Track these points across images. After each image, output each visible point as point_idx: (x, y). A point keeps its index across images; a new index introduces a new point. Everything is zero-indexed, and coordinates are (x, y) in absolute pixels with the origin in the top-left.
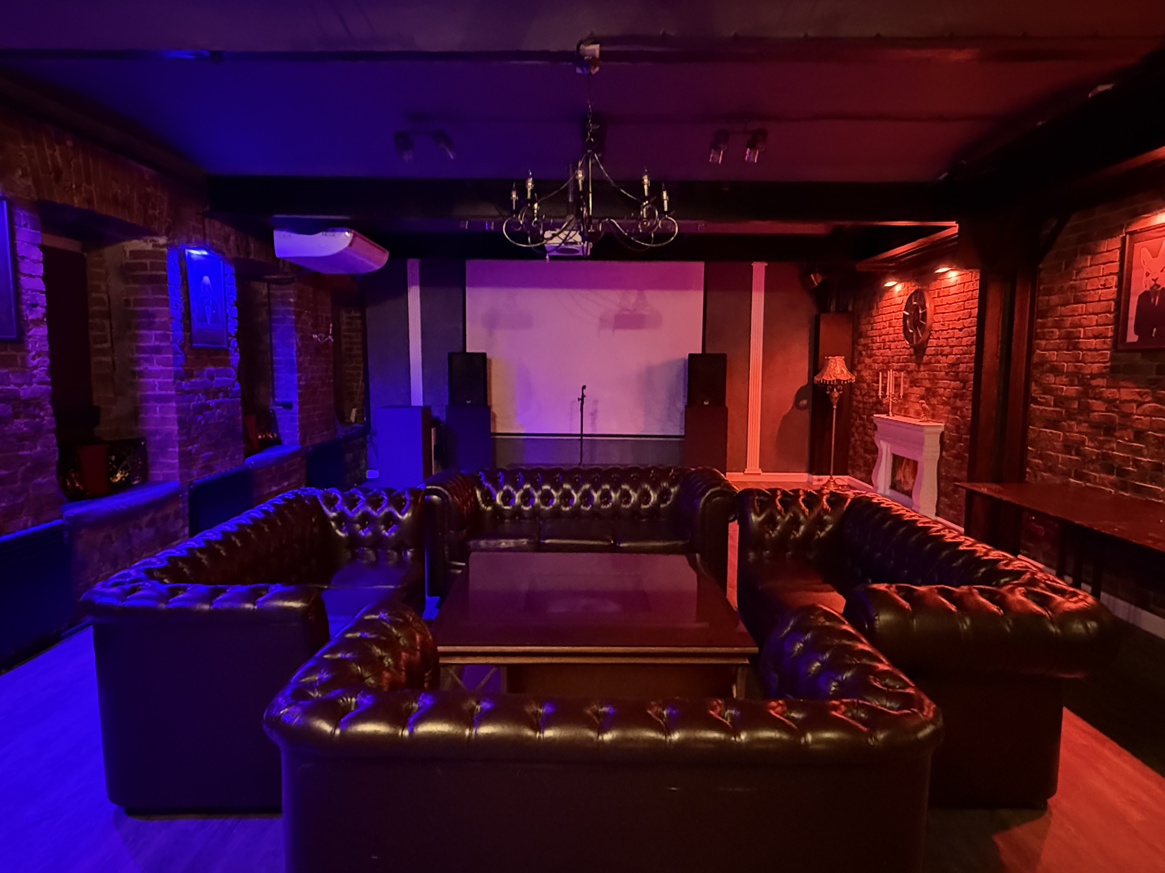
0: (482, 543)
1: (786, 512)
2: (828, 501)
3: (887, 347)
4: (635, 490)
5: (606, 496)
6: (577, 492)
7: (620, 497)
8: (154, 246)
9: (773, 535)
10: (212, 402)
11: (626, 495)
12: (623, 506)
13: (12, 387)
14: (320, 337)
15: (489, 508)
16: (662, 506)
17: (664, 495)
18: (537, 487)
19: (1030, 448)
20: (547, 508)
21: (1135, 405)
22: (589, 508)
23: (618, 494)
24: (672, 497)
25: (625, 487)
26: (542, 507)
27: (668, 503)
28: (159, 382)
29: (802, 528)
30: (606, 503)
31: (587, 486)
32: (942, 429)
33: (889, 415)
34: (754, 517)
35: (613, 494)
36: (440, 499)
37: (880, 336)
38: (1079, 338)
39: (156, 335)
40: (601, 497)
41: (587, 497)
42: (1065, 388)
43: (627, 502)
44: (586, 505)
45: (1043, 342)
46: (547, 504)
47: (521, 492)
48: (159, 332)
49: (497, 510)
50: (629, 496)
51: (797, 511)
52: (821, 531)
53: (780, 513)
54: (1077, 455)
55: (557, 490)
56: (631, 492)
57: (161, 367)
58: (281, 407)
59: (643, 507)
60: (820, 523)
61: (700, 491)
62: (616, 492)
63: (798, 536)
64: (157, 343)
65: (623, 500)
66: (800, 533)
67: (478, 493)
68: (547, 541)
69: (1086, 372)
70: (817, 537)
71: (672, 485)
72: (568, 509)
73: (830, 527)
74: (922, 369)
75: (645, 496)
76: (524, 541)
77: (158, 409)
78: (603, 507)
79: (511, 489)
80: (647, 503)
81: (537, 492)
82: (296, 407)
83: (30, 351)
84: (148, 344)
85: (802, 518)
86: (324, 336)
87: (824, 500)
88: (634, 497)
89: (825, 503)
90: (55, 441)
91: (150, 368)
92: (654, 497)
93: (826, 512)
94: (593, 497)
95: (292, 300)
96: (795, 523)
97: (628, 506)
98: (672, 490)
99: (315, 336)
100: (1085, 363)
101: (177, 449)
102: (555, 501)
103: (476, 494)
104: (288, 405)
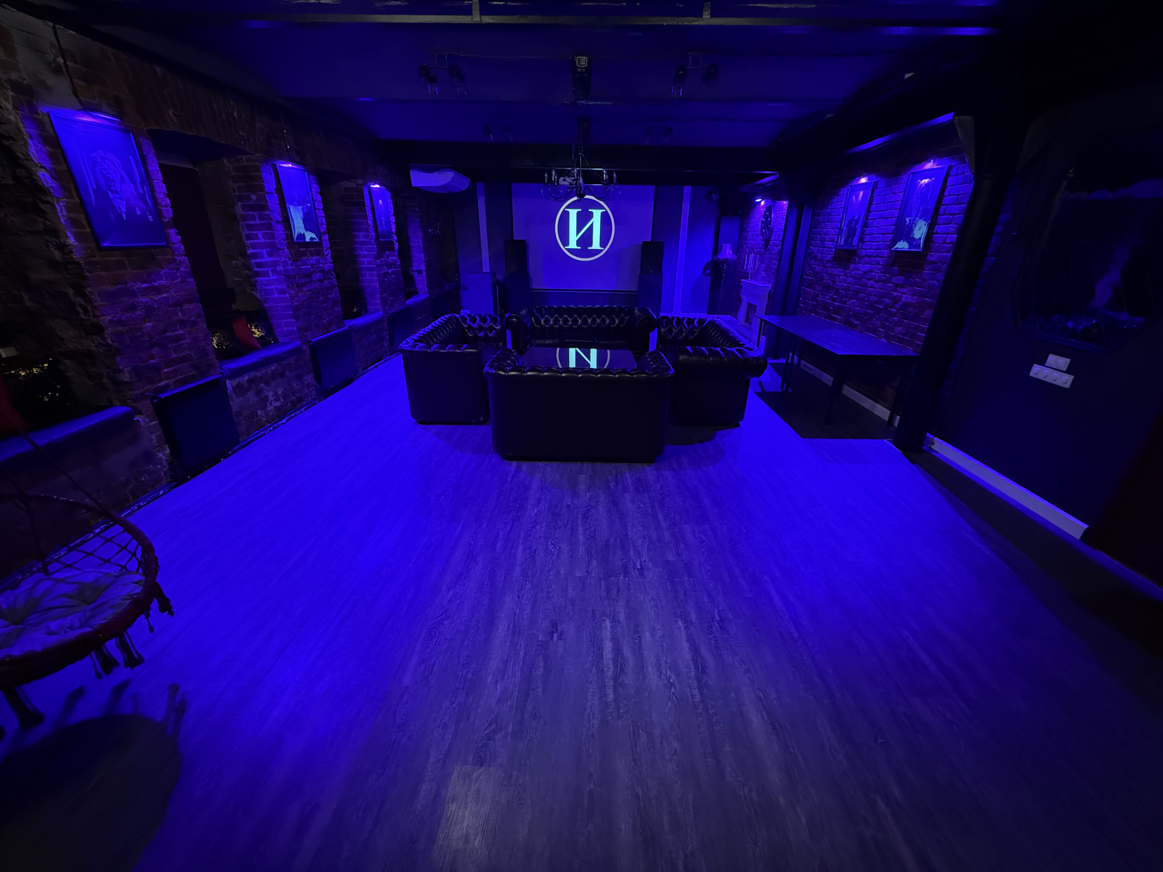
0: (538, 342)
1: (678, 326)
2: (697, 322)
3: (754, 239)
4: (608, 318)
5: (594, 321)
6: (580, 319)
7: (601, 321)
8: (356, 184)
9: (670, 338)
10: (390, 271)
11: (604, 320)
12: (603, 326)
13: (322, 265)
14: (433, 231)
15: (539, 326)
16: (621, 326)
17: (622, 321)
18: (561, 316)
19: (800, 299)
20: (566, 326)
21: (837, 277)
22: (586, 327)
23: (600, 320)
24: (625, 321)
25: (603, 316)
26: (564, 326)
27: (624, 324)
28: (367, 261)
29: (684, 334)
30: (594, 324)
31: (585, 316)
32: (770, 288)
33: (748, 280)
34: (663, 330)
35: (598, 320)
36: (517, 320)
37: (751, 232)
38: (826, 241)
39: (362, 235)
40: (592, 321)
41: (585, 321)
42: (817, 267)
43: (604, 323)
44: (585, 325)
45: (813, 242)
46: (566, 325)
47: (554, 318)
48: (364, 233)
49: (542, 327)
50: (605, 321)
51: (682, 327)
52: (692, 336)
53: (674, 328)
54: (816, 302)
55: (570, 318)
56: (606, 319)
57: (367, 253)
58: (416, 273)
59: (612, 326)
60: (692, 332)
61: (638, 318)
62: (599, 319)
63: (681, 338)
64: (364, 239)
65: (602, 323)
66: (682, 337)
67: (533, 319)
68: (567, 340)
69: (825, 259)
70: (689, 338)
71: (626, 316)
72: (576, 327)
73: (697, 334)
74: (767, 253)
75: (613, 321)
76: (557, 341)
77: (368, 275)
78: (593, 326)
79: (549, 317)
80: (613, 324)
81: (561, 318)
82: (424, 274)
83: (324, 248)
84: (359, 240)
85: (684, 330)
86: (434, 230)
87: (696, 322)
88: (608, 321)
89: (696, 323)
90: (338, 290)
91: (361, 253)
92: (617, 321)
93: (695, 327)
94: (588, 321)
95: (417, 209)
96: (680, 332)
97: (604, 326)
98: (626, 318)
99: (429, 230)
100: (826, 255)
101: (379, 296)
102: (570, 323)
103: (532, 319)
104: (420, 272)
